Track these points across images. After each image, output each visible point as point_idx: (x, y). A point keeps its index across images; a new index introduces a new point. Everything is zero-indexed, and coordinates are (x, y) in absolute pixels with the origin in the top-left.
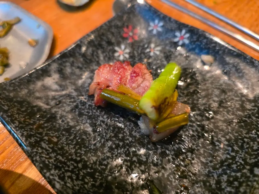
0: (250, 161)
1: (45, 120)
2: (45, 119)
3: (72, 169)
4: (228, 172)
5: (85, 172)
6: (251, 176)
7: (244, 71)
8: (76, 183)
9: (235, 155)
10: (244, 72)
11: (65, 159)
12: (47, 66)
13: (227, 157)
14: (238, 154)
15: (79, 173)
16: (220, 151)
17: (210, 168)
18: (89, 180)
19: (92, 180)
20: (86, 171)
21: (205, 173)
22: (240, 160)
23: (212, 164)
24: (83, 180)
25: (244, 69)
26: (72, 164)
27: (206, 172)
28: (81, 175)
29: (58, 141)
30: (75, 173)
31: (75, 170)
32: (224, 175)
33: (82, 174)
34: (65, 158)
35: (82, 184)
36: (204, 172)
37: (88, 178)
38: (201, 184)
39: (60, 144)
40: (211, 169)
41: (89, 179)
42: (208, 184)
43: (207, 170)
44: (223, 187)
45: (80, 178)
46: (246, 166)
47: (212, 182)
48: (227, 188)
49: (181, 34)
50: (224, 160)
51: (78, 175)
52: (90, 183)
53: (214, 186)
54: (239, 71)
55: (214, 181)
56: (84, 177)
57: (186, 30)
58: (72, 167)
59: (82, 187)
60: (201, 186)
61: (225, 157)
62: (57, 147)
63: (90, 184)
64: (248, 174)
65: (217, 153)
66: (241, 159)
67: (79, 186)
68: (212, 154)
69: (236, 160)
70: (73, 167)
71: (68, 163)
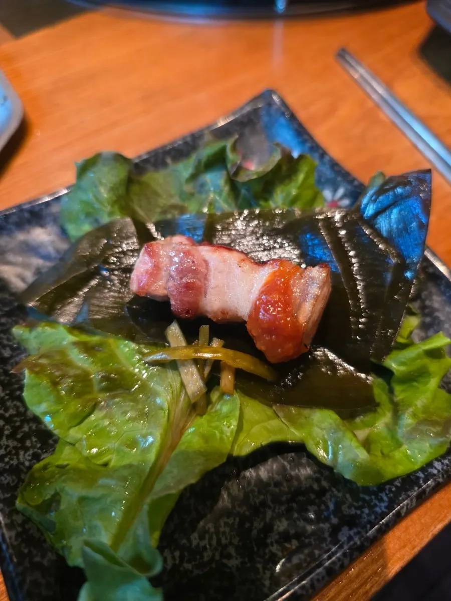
0: (347, 510)
1: (6, 311)
2: (6, 309)
3: (12, 416)
4: (296, 515)
5: (34, 427)
6: (329, 539)
7: (437, 314)
8: (6, 443)
9: (327, 488)
10: (437, 318)
11: (7, 395)
12: (43, 207)
13: (311, 487)
14: (334, 487)
15: (21, 427)
16: (306, 470)
17: (268, 495)
18: (35, 444)
19: (39, 445)
20: (36, 427)
21: (255, 503)
22: (331, 500)
23: (277, 490)
24: (22, 441)
25: (438, 310)
26: (15, 405)
27: (257, 501)
28: (23, 430)
29: (12, 357)
30: (12, 424)
31: (16, 419)
32: (283, 520)
33: (26, 428)
34: (8, 392)
35: (14, 448)
36: (253, 499)
37: (34, 439)
38: (235, 519)
39: (12, 363)
40: (269, 498)
41: (36, 441)
42: (247, 525)
43: (262, 497)
44: (269, 541)
45: (19, 436)
46: (332, 517)
47: (256, 524)
48: (272, 546)
49: (334, 195)
50: (303, 489)
51: (15, 430)
52: (31, 450)
53: (255, 532)
54: (427, 311)
55: (260, 524)
56: (27, 436)
57: (346, 190)
58: (12, 412)
59: (14, 452)
60: (233, 524)
61: (308, 486)
62: (5, 368)
63: (31, 452)
64: (326, 535)
65: (297, 471)
66: (333, 500)
67: (8, 450)
68: (287, 469)
69: (324, 499)
70: (14, 412)
71: (9, 403)
